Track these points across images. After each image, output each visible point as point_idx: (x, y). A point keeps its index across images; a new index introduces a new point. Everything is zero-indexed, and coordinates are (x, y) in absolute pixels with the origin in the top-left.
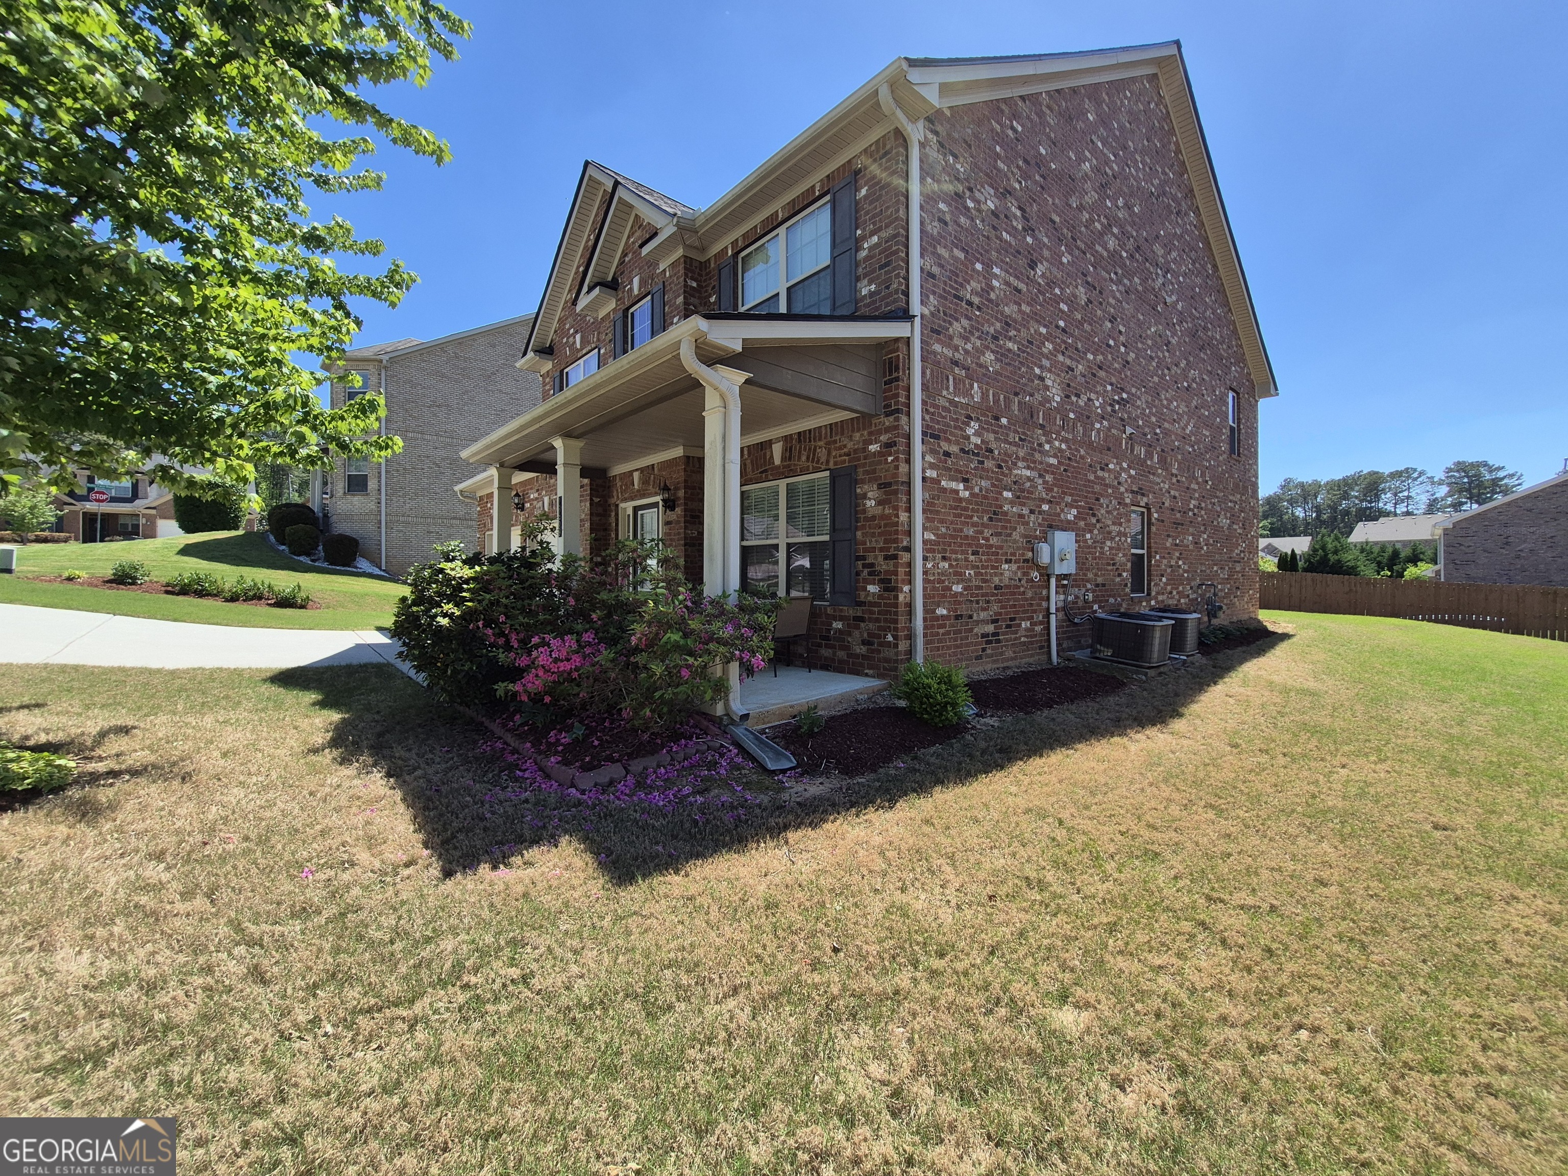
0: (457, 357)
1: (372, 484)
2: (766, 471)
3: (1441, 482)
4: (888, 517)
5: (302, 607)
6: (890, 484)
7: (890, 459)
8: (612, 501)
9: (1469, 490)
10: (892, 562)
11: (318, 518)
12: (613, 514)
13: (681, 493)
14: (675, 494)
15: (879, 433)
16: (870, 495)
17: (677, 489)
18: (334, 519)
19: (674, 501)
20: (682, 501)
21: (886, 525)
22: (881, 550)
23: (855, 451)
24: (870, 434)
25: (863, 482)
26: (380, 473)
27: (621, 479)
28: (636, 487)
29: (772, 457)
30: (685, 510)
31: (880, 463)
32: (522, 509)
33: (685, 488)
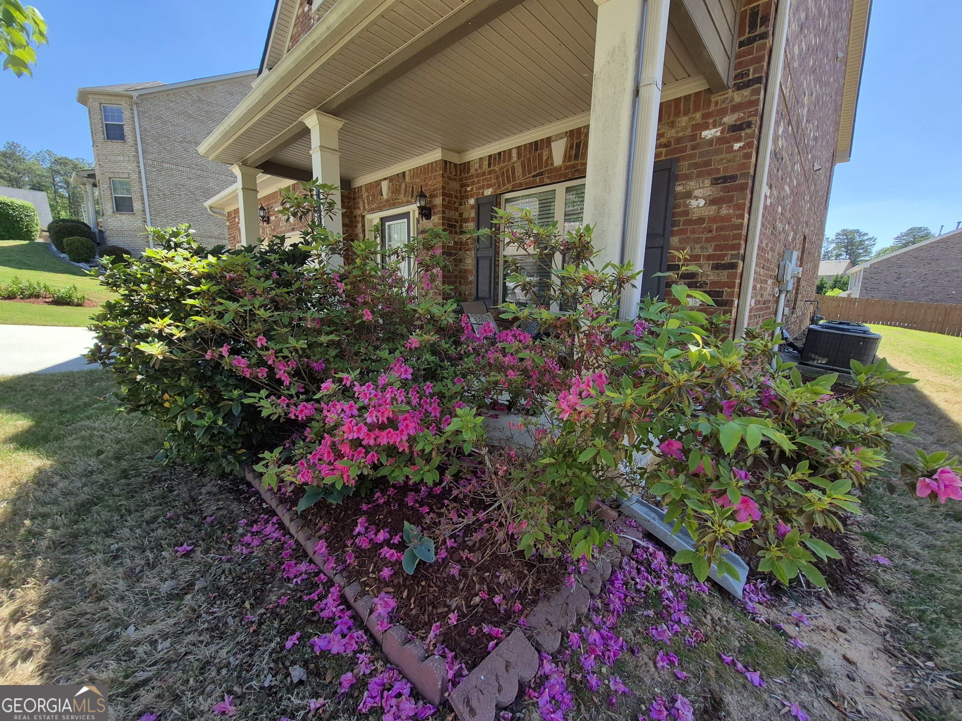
0: (200, 100)
1: (137, 206)
2: (541, 174)
3: (832, 242)
4: (727, 218)
5: (79, 305)
6: (733, 178)
7: (737, 146)
8: (358, 212)
9: (846, 247)
10: (726, 272)
11: (94, 233)
12: (360, 225)
13: (438, 201)
14: (431, 202)
15: (723, 112)
16: (697, 193)
17: (433, 196)
18: (107, 234)
19: (430, 209)
20: (440, 209)
21: (719, 229)
22: (709, 258)
23: (678, 140)
24: (706, 116)
25: (687, 177)
26: (142, 196)
27: (367, 190)
28: (385, 196)
29: (550, 157)
30: (443, 218)
31: (718, 152)
32: (268, 221)
33: (444, 194)
